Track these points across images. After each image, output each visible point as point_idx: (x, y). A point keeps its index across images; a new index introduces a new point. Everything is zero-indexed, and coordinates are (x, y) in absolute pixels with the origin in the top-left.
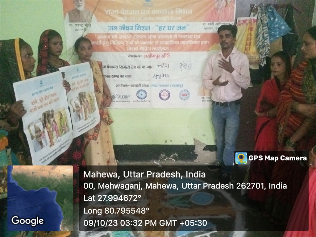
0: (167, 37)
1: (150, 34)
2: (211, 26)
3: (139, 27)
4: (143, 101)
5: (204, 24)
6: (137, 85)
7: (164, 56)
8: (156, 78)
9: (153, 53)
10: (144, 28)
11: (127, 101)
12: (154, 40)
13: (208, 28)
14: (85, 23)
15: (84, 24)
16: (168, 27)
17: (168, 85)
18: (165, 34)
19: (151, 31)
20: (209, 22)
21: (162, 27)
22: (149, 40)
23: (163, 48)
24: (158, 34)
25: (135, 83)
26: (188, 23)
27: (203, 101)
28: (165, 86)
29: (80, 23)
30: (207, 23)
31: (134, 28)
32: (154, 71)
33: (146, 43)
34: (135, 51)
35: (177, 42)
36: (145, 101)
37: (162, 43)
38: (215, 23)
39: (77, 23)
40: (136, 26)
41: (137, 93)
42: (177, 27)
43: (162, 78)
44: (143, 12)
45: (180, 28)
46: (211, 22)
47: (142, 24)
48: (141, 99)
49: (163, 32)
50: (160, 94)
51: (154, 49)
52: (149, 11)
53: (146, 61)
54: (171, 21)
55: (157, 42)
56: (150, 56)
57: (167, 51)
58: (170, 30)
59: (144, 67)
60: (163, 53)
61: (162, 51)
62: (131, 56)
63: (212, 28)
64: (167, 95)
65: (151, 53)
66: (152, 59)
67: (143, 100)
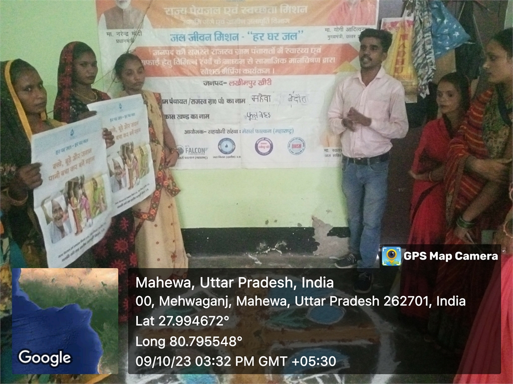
0: (266, 51)
1: (238, 47)
2: (339, 33)
3: (221, 36)
4: (229, 157)
5: (327, 30)
6: (218, 132)
7: (263, 82)
8: (250, 119)
9: (244, 78)
10: (229, 37)
11: (205, 158)
12: (245, 57)
13: (334, 37)
14: (133, 30)
15: (130, 31)
16: (268, 34)
17: (270, 131)
18: (263, 47)
19: (241, 42)
20: (335, 27)
21: (259, 35)
22: (238, 57)
23: (260, 70)
24: (253, 47)
25: (216, 128)
26: (301, 28)
27: (327, 156)
28: (265, 131)
29: (123, 31)
30: (332, 28)
31: (213, 36)
32: (246, 108)
33: (233, 61)
34: (214, 75)
35: (283, 60)
36: (232, 157)
37: (259, 61)
38: (345, 27)
39: (119, 30)
40: (215, 34)
41: (219, 144)
42: (283, 35)
43: (259, 118)
44: (227, 10)
45: (288, 36)
46: (339, 27)
47: (225, 31)
48: (226, 153)
49: (260, 42)
50: (256, 145)
51: (246, 71)
52: (237, 8)
53: (232, 92)
54: (274, 25)
55: (251, 60)
56: (240, 83)
57: (267, 74)
58: (272, 39)
59: (229, 101)
60: (261, 78)
61: (259, 75)
62: (208, 83)
63: (341, 36)
64: (267, 147)
65: (240, 77)
66: (243, 87)
67: (230, 155)
